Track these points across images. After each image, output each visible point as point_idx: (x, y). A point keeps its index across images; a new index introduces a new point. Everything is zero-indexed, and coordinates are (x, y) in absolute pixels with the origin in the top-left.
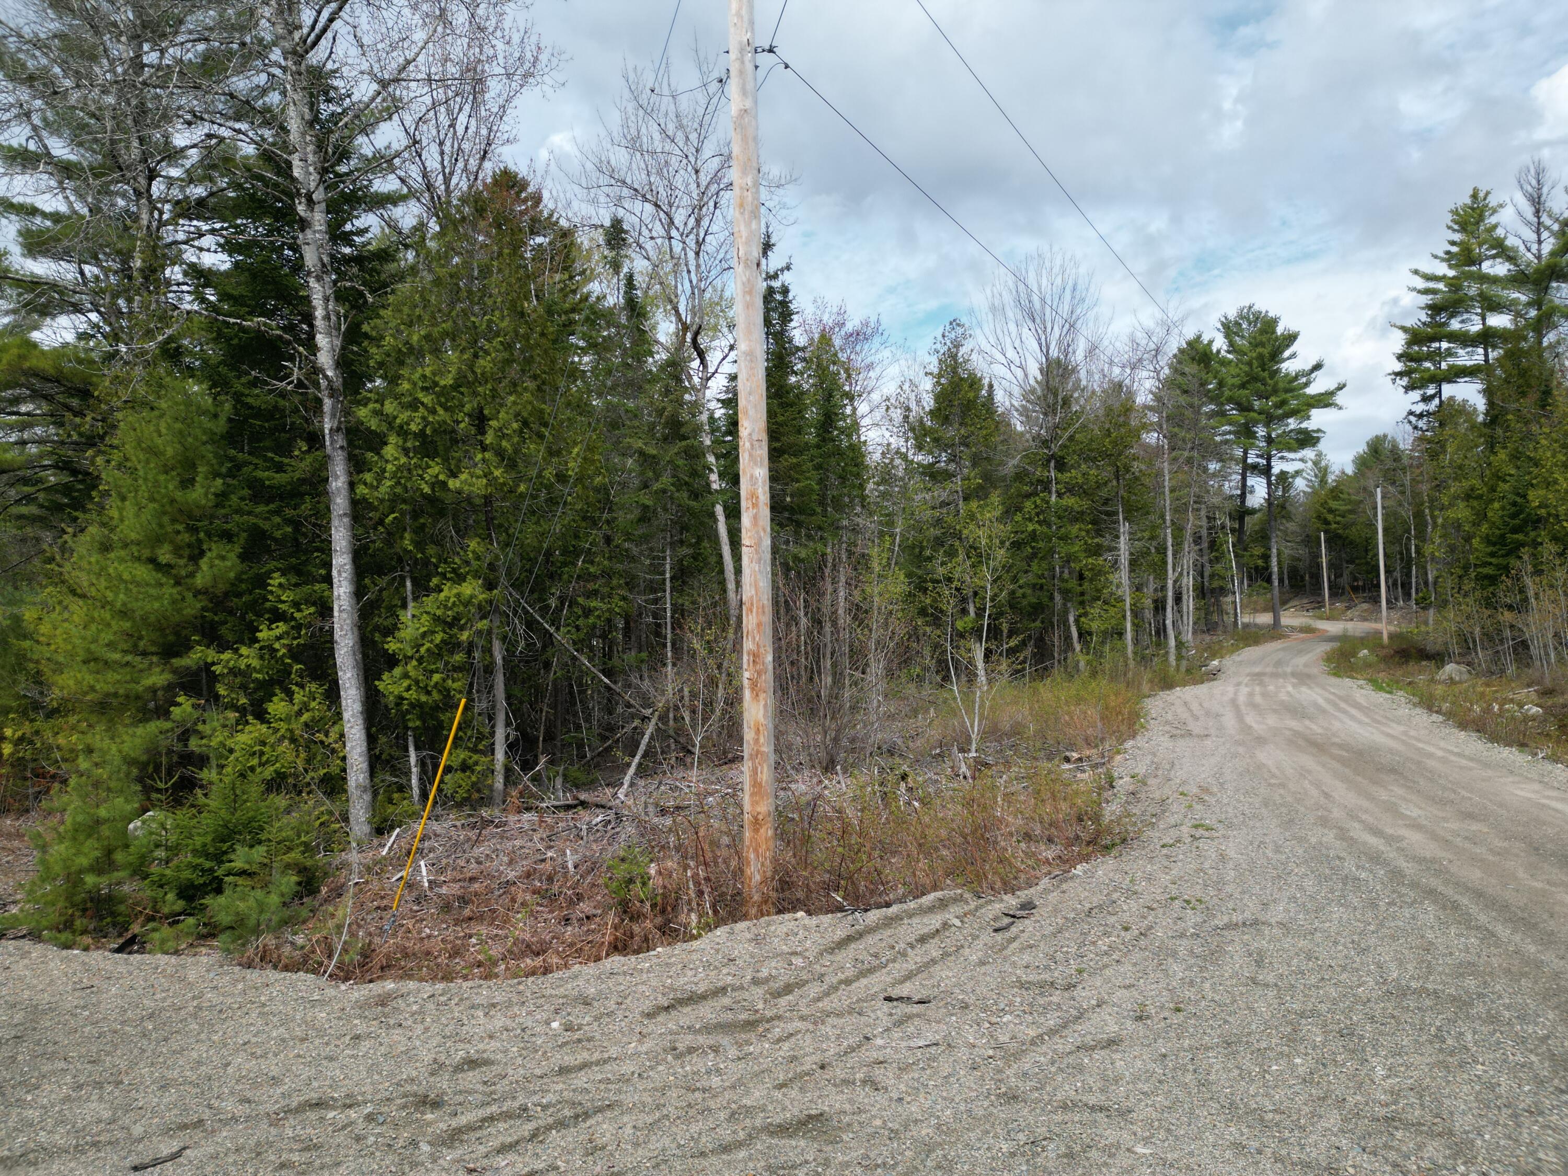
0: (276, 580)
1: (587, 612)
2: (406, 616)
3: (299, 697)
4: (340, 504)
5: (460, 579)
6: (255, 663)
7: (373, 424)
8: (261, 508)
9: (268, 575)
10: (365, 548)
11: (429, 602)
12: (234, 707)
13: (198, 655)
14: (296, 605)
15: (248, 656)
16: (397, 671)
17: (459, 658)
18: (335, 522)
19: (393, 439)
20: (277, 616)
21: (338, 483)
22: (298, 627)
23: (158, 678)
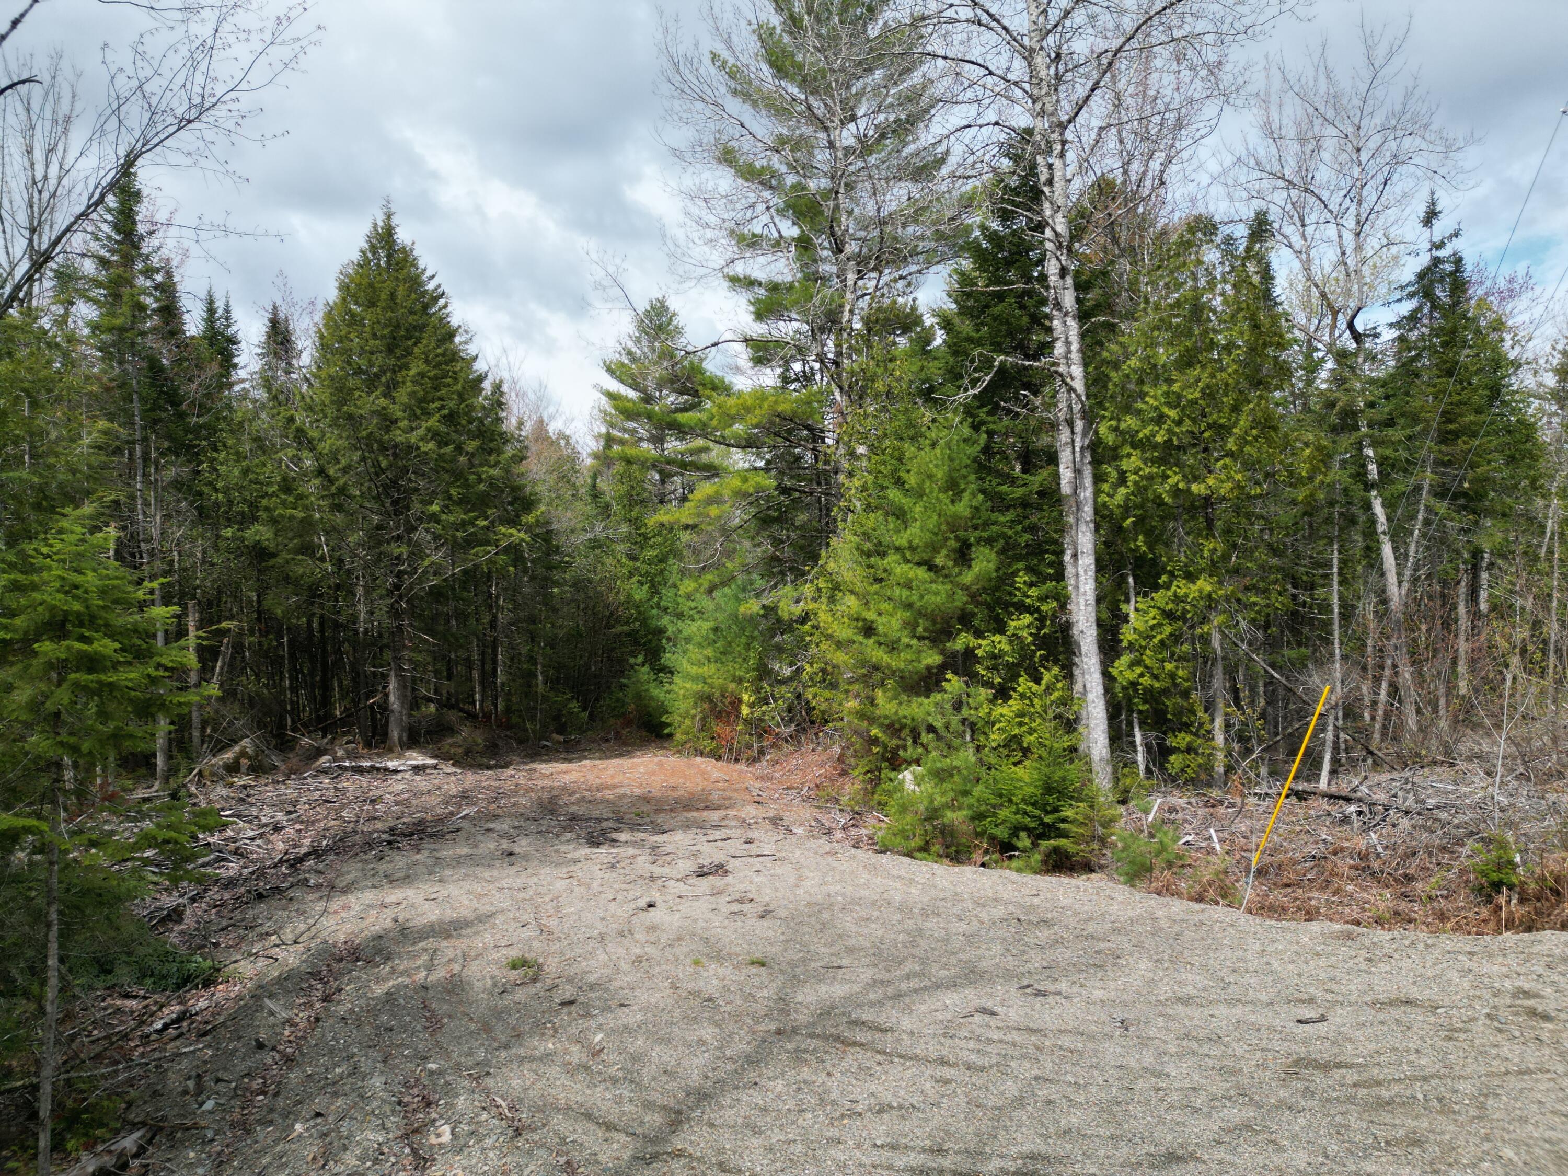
0: (1022, 578)
2: (1130, 610)
4: (1087, 511)
5: (1191, 576)
6: (1006, 648)
8: (1004, 518)
9: (1015, 574)
13: (960, 641)
14: (1039, 599)
15: (1001, 642)
20: (1023, 608)
22: (1042, 620)
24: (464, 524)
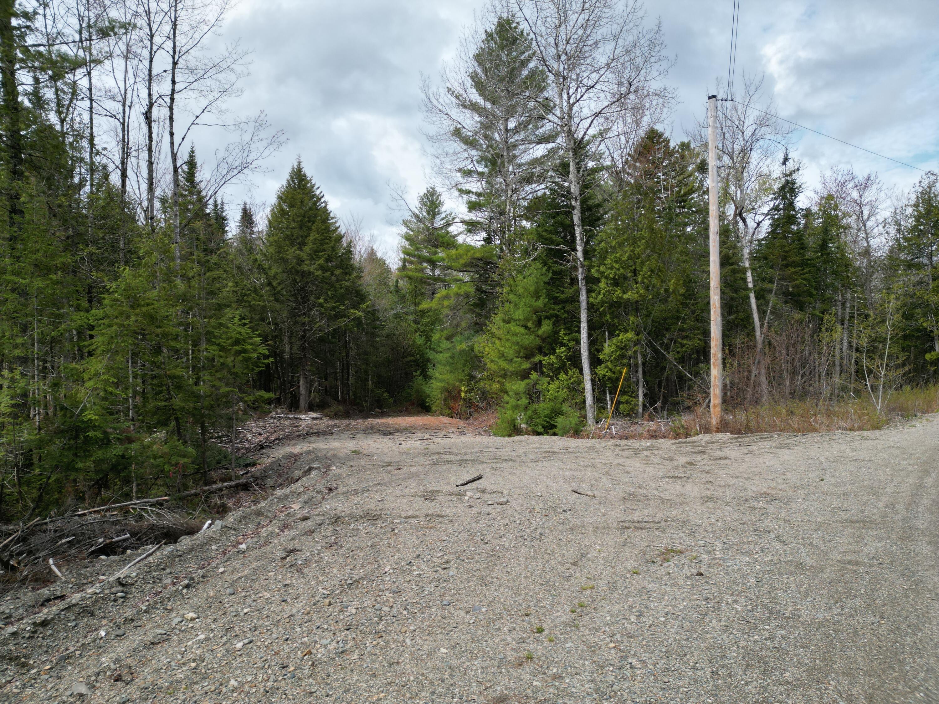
0: (562, 332)
1: (683, 346)
2: (606, 345)
3: (570, 373)
4: (584, 305)
5: (626, 331)
6: (555, 361)
7: (596, 275)
8: (556, 307)
9: (560, 330)
10: (592, 320)
11: (615, 340)
12: (548, 376)
13: (538, 358)
14: (569, 341)
15: (553, 358)
16: (603, 365)
17: (625, 361)
18: (582, 311)
19: (603, 280)
20: (562, 345)
21: (583, 297)
22: (569, 349)
23: (526, 365)
24: (334, 308)
